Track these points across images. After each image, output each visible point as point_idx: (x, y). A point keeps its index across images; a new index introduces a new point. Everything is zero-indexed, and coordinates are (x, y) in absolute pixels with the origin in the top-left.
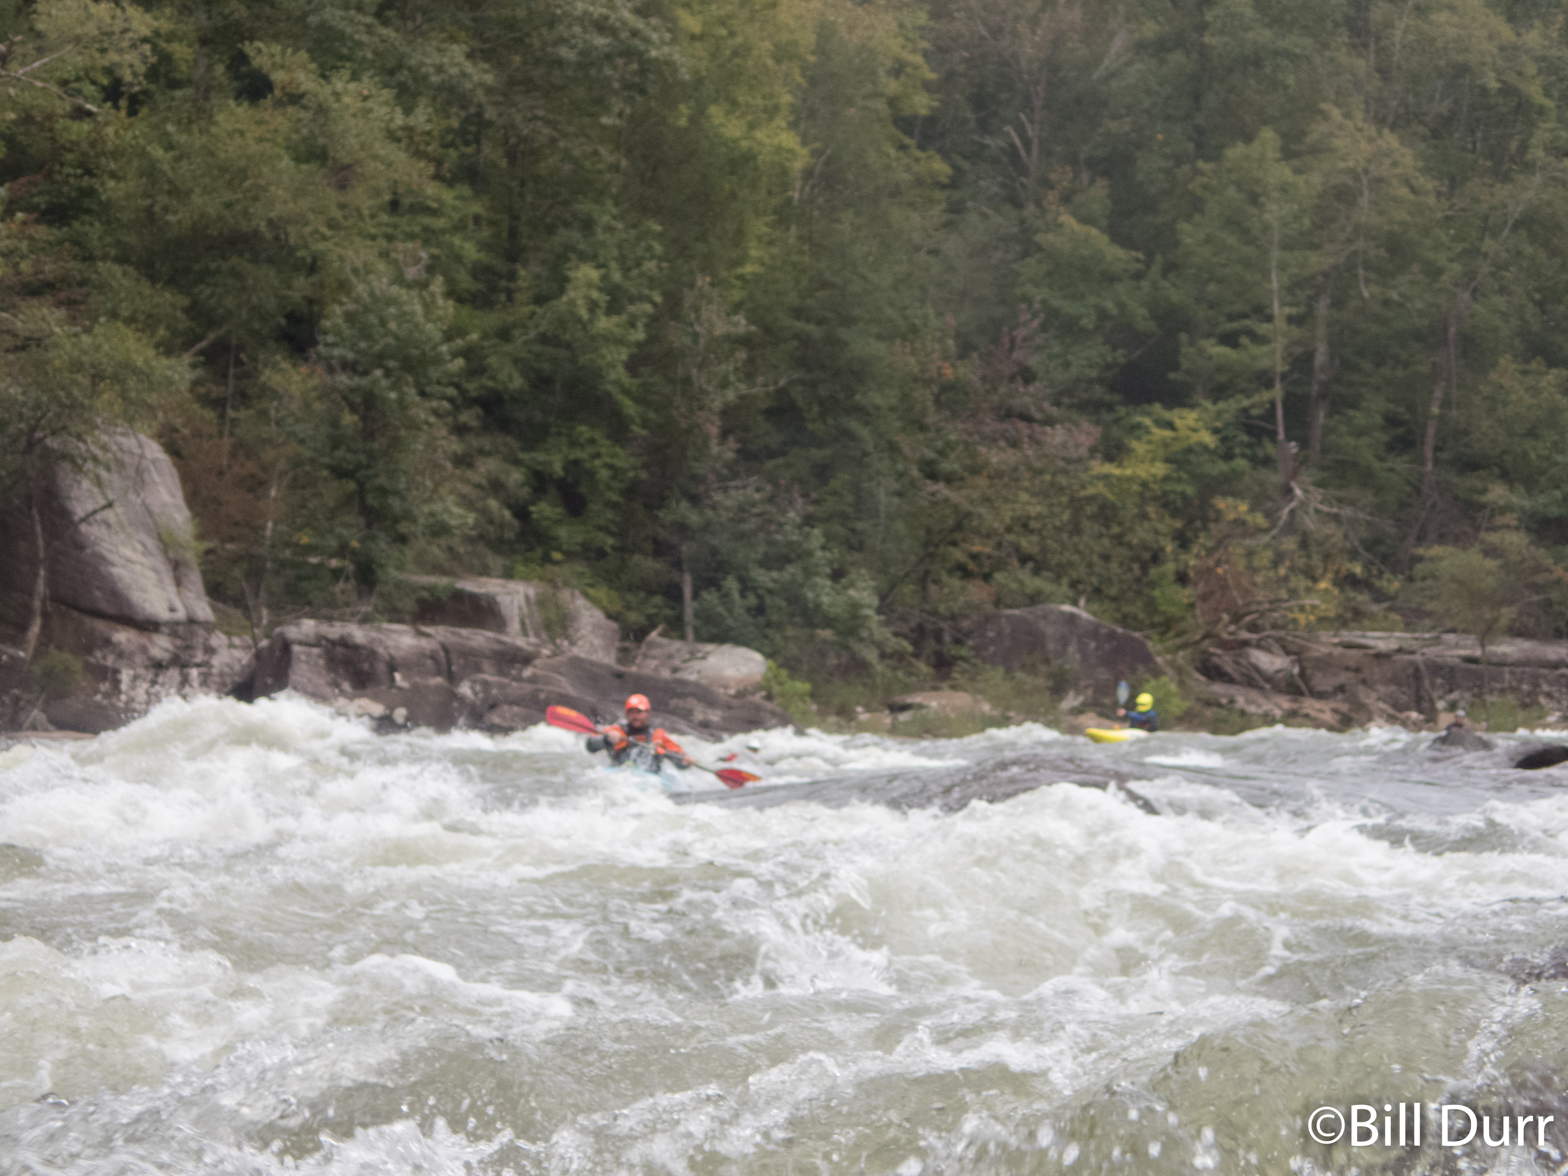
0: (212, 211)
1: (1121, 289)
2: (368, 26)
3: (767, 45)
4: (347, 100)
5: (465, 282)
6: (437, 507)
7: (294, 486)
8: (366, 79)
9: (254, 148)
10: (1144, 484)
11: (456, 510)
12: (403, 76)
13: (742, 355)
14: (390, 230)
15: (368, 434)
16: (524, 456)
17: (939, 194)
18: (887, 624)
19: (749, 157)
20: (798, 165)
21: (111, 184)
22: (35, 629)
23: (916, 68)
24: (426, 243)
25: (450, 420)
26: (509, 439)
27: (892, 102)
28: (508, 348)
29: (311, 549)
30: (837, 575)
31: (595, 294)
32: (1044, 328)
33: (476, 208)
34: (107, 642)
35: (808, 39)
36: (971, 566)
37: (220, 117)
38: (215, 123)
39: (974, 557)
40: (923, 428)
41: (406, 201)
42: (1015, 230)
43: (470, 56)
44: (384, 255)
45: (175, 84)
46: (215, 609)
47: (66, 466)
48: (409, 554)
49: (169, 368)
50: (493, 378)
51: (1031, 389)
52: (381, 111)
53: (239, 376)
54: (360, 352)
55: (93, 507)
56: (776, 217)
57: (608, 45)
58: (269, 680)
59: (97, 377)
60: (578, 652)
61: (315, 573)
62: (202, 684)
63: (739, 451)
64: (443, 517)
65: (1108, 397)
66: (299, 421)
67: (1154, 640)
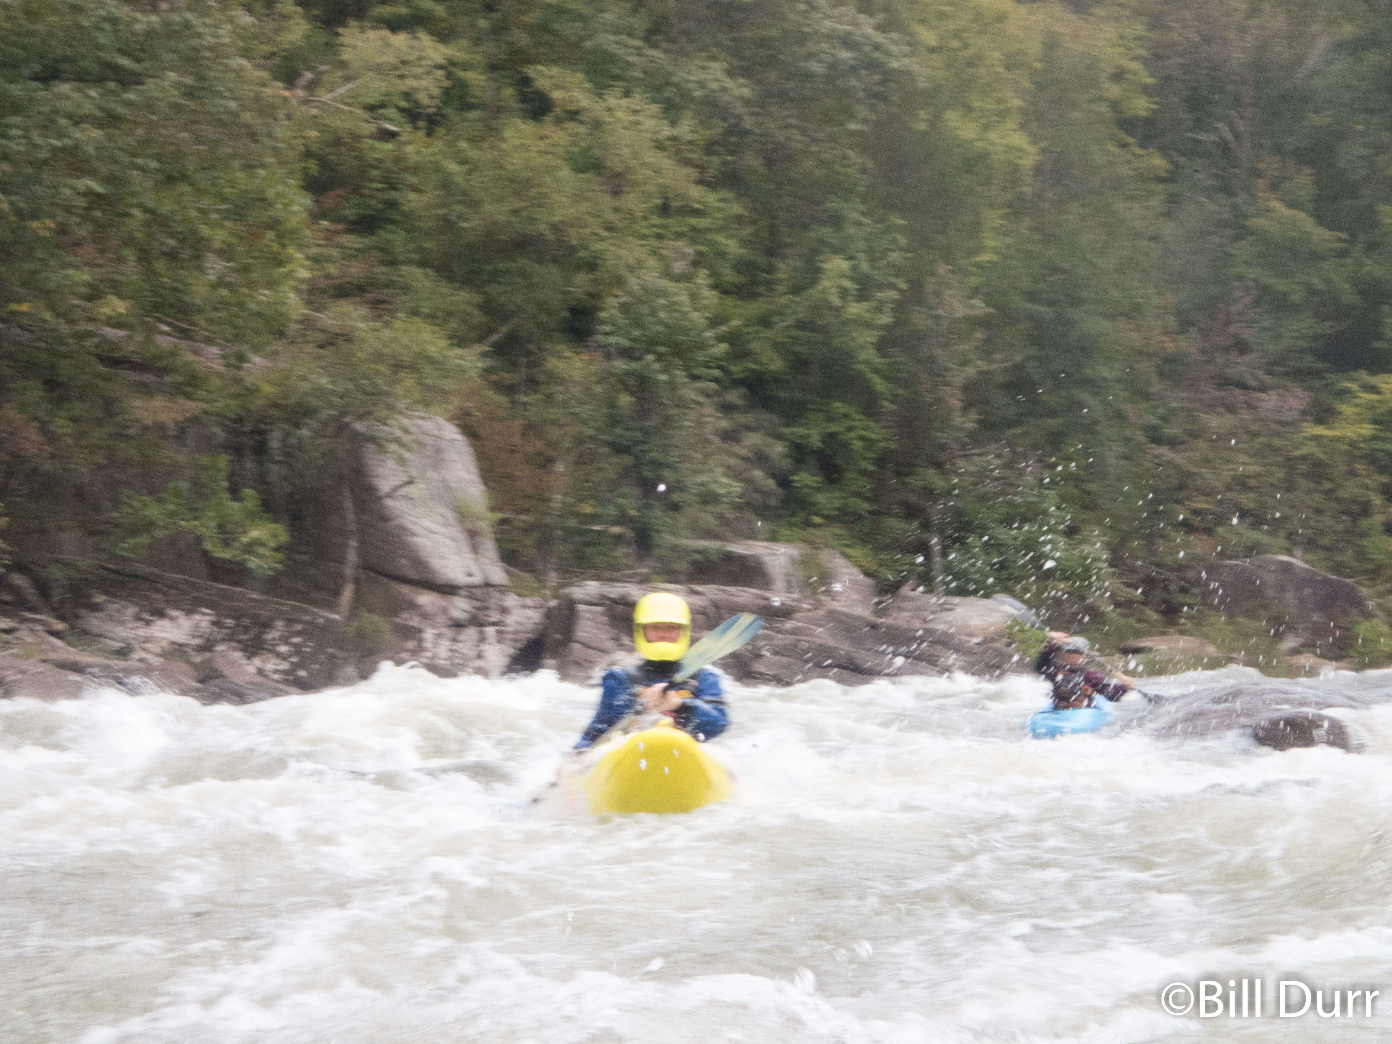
0: (501, 218)
1: (1328, 266)
2: (637, 48)
3: (996, 55)
4: (619, 114)
5: (730, 276)
6: (705, 478)
7: (580, 461)
8: (636, 96)
9: (538, 161)
10: (1353, 444)
11: (725, 480)
12: (669, 92)
13: (980, 335)
14: (658, 230)
15: (643, 414)
16: (785, 430)
17: (1159, 187)
18: (1118, 575)
19: (983, 156)
20: (1027, 162)
21: (412, 196)
22: (348, 593)
23: (1135, 73)
24: (693, 241)
25: (717, 399)
26: (773, 417)
27: (1114, 105)
28: (768, 333)
29: (594, 518)
30: (1071, 532)
31: (847, 284)
32: (1256, 303)
33: (737, 209)
34: (412, 606)
35: (1034, 48)
36: (1196, 521)
37: (507, 133)
38: (502, 140)
39: (1197, 512)
40: (1147, 397)
41: (675, 204)
42: (1227, 216)
43: (730, 73)
44: (654, 253)
45: (469, 107)
46: (509, 574)
47: (371, 446)
48: (683, 520)
49: (461, 357)
50: (755, 362)
51: (1247, 358)
52: (649, 124)
53: (530, 365)
54: (634, 340)
55: (397, 483)
56: (1009, 210)
57: (853, 59)
58: (559, 637)
59: (397, 367)
60: (838, 606)
61: (598, 539)
62: (499, 641)
63: (980, 422)
64: (712, 487)
65: (1317, 365)
66: (581, 403)
67: (1365, 586)
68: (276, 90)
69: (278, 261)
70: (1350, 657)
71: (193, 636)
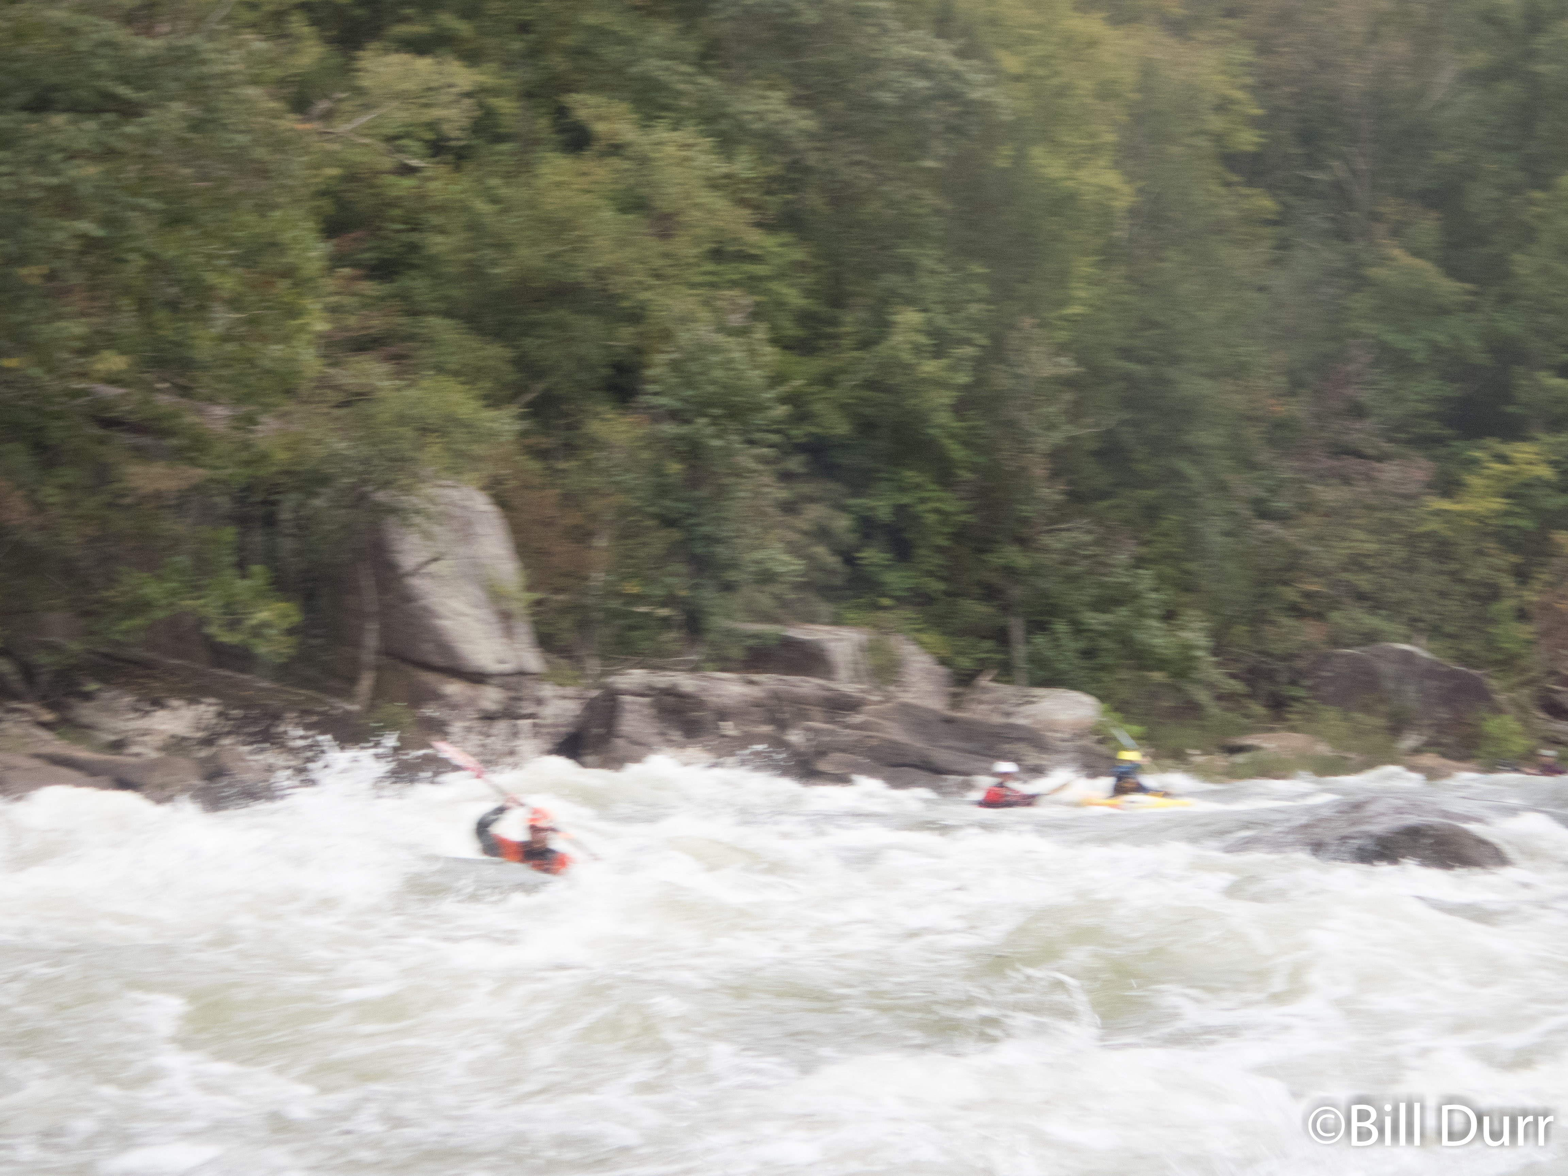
0: (536, 263)
1: (1455, 321)
2: (688, 75)
3: (1087, 84)
4: (668, 149)
5: (791, 330)
6: (762, 554)
7: (624, 536)
8: (687, 128)
9: (578, 200)
10: (1481, 519)
11: (786, 558)
12: (724, 125)
13: (1068, 396)
14: (711, 278)
15: (693, 482)
16: (851, 502)
17: (1268, 231)
18: (1218, 665)
19: (1071, 197)
20: (1121, 204)
21: (440, 239)
22: (366, 683)
23: (1241, 103)
24: (750, 290)
25: (776, 467)
26: (838, 487)
27: (1218, 138)
28: (832, 393)
29: (638, 599)
30: (1169, 616)
31: (921, 339)
32: (1376, 363)
33: (798, 254)
34: (437, 697)
35: (1128, 76)
36: (1306, 605)
37: (542, 169)
38: (536, 176)
39: (1308, 595)
40: (1253, 466)
41: (730, 249)
42: (1343, 264)
43: (791, 103)
44: (706, 303)
45: (500, 139)
46: (548, 662)
47: (394, 519)
48: (737, 601)
49: (495, 420)
50: (817, 425)
51: (1364, 424)
52: (702, 160)
53: (569, 427)
54: (685, 400)
55: (421, 559)
56: (1103, 258)
57: (928, 89)
58: (602, 731)
59: (425, 430)
60: (908, 698)
61: (643, 623)
62: (536, 735)
63: (1069, 493)
64: (770, 565)
65: (1444, 432)
66: (627, 470)
67: (1496, 678)
68: (291, 123)
69: (293, 312)
70: (1480, 757)
71: (198, 729)
